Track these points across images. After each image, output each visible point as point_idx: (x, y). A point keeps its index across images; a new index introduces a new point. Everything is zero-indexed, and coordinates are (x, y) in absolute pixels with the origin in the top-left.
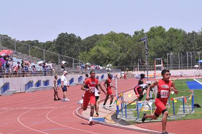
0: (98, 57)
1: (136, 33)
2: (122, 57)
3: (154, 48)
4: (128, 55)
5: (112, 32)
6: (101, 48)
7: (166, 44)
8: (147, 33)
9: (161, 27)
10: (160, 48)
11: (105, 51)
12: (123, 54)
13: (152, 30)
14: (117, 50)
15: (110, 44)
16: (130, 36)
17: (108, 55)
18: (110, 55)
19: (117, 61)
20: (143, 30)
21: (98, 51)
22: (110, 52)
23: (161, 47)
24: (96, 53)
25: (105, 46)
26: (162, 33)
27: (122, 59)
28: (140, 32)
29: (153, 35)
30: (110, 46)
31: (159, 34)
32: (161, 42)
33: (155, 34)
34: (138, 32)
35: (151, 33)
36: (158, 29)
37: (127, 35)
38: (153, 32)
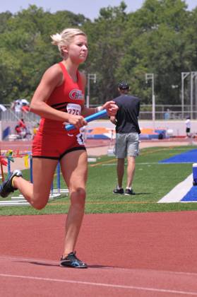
1: (104, 13)
7: (183, 46)
8: (135, 15)
10: (164, 57)
11: (10, 61)
15: (25, 42)
16: (88, 20)
18: (25, 72)
20: (124, 6)
23: (169, 55)
25: (13, 46)
26: (177, 14)
28: (115, 12)
29: (153, 20)
30: (25, 47)
31: (169, 19)
32: (168, 41)
33: (156, 18)
34: (111, 11)
35: (145, 15)
36: (166, 5)
37: (80, 19)
38: (153, 10)
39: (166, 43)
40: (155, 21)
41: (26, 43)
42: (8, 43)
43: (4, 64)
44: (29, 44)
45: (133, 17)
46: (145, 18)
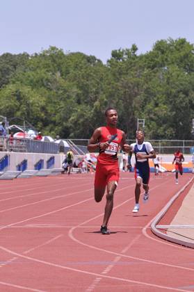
0: (19, 113)
1: (116, 55)
2: (82, 116)
3: (168, 95)
4: (97, 112)
5: (53, 48)
6: (26, 90)
8: (147, 56)
9: (183, 42)
10: (182, 95)
11: (36, 98)
12: (83, 106)
13: (160, 47)
14: (69, 97)
15: (48, 80)
16: (99, 61)
17: (43, 109)
18: (50, 109)
19: (69, 124)
20: (135, 49)
21: (19, 96)
22: (49, 101)
23: (186, 93)
24: (13, 102)
25: (36, 84)
26: (186, 56)
27: (81, 120)
28: (126, 54)
29: (163, 61)
30: (48, 85)
31: (178, 60)
32: (186, 81)
33: (166, 59)
34: (122, 53)
35: (157, 57)
36: (176, 48)
37: (92, 60)
38: (163, 52)
39: (183, 83)
40: (165, 62)
41: (49, 82)
42: (31, 81)
43: (31, 101)
44: (51, 83)
45: (144, 59)
46: (156, 59)
